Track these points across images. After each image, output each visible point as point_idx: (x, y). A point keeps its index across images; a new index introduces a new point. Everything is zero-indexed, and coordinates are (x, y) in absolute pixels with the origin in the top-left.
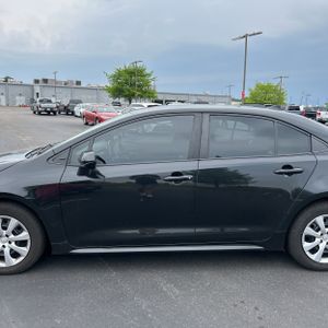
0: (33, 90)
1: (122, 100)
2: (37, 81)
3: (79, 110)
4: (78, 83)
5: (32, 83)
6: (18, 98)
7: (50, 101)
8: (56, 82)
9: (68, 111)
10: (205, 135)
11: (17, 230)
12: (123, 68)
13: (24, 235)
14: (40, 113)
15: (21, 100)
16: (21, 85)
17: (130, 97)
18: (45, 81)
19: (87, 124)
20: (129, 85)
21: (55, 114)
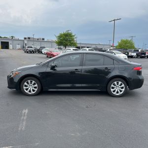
0: (24, 42)
1: (62, 47)
2: (25, 38)
3: (44, 51)
4: (43, 39)
5: (23, 39)
6: (17, 46)
7: (32, 47)
8: (34, 39)
9: (39, 51)
10: (84, 60)
11: (34, 84)
12: (63, 33)
13: (36, 85)
14: (27, 53)
15: (19, 47)
16: (18, 40)
17: (65, 46)
18: (29, 38)
19: (47, 57)
20: (65, 40)
21: (34, 53)
